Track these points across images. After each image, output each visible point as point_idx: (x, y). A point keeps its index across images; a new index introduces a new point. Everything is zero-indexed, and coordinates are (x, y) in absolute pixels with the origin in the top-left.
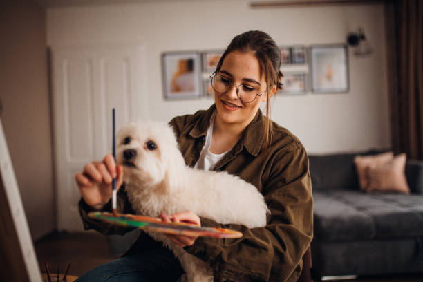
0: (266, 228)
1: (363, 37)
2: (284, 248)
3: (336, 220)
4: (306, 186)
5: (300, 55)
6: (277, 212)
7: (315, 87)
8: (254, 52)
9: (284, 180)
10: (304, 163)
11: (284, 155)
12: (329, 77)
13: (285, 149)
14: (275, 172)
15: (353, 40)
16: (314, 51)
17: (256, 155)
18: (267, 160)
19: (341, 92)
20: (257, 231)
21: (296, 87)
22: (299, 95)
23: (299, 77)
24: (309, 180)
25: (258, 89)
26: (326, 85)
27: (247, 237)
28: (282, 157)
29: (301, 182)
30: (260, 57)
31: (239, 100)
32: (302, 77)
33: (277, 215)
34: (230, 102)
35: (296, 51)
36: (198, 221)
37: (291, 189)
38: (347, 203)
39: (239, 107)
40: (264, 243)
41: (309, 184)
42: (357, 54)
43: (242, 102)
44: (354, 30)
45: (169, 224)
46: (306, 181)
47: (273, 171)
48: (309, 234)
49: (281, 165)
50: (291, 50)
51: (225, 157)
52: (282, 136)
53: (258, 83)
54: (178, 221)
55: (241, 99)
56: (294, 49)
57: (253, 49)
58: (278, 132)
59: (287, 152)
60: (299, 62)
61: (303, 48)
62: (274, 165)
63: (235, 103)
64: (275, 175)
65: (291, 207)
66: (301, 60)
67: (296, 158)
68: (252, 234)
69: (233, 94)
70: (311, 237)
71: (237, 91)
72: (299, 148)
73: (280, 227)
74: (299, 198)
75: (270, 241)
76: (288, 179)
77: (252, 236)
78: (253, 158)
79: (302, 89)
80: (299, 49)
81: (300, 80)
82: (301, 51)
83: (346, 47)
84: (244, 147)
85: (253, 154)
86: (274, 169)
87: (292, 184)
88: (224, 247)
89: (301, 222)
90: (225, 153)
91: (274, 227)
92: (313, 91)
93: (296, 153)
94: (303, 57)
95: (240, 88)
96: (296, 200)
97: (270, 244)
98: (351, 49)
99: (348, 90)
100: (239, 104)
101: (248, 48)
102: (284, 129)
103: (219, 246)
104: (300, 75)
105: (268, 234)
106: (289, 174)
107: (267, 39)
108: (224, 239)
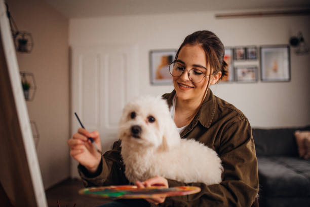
0: (221, 184)
1: (302, 40)
2: (236, 199)
3: (280, 180)
4: (250, 149)
5: (252, 53)
6: (229, 171)
7: (264, 77)
8: (201, 44)
9: (232, 146)
10: (247, 131)
11: (231, 126)
12: (275, 70)
13: (232, 121)
14: (225, 140)
15: (294, 42)
16: (263, 50)
17: (208, 127)
18: (218, 130)
19: (285, 81)
20: (214, 187)
21: (249, 77)
22: (252, 83)
23: (251, 69)
24: (252, 144)
25: (205, 73)
26: (272, 76)
27: (205, 193)
28: (229, 128)
29: (246, 146)
30: (206, 48)
31: (190, 82)
32: (254, 70)
33: (229, 173)
34: (184, 83)
35: (250, 50)
36: (166, 183)
37: (238, 152)
38: (288, 167)
39: (191, 87)
40: (219, 196)
41: (253, 148)
42: (298, 53)
43: (193, 83)
44: (295, 34)
45: (143, 189)
46: (250, 145)
47: (223, 139)
48: (256, 187)
49: (229, 133)
50: (246, 49)
51: (185, 130)
52: (229, 110)
53: (205, 68)
54: (149, 186)
55: (192, 81)
56: (248, 48)
57: (200, 42)
58: (226, 108)
59: (233, 124)
60: (252, 59)
61: (256, 48)
62: (224, 133)
63: (187, 84)
64: (224, 142)
65: (240, 166)
66: (254, 57)
67: (241, 127)
68: (209, 190)
69: (186, 77)
70: (258, 190)
71: (189, 75)
72: (243, 120)
73: (233, 184)
74: (245, 159)
75: (224, 194)
76: (236, 144)
77: (210, 191)
78: (207, 129)
79: (254, 78)
80: (252, 48)
81: (253, 71)
82: (254, 50)
83: (288, 47)
84: (199, 121)
85: (206, 126)
86: (224, 138)
87: (239, 148)
88: (188, 202)
89: (248, 178)
90: (185, 126)
91: (227, 184)
92: (262, 80)
93: (241, 123)
94: (256, 54)
95: (191, 72)
96: (243, 161)
97: (224, 197)
98: (293, 49)
99: (290, 79)
100: (191, 85)
101: (196, 42)
102: (231, 105)
103: (184, 201)
104: (252, 68)
105: (222, 189)
106: (236, 141)
107: (212, 36)
108: (188, 196)
